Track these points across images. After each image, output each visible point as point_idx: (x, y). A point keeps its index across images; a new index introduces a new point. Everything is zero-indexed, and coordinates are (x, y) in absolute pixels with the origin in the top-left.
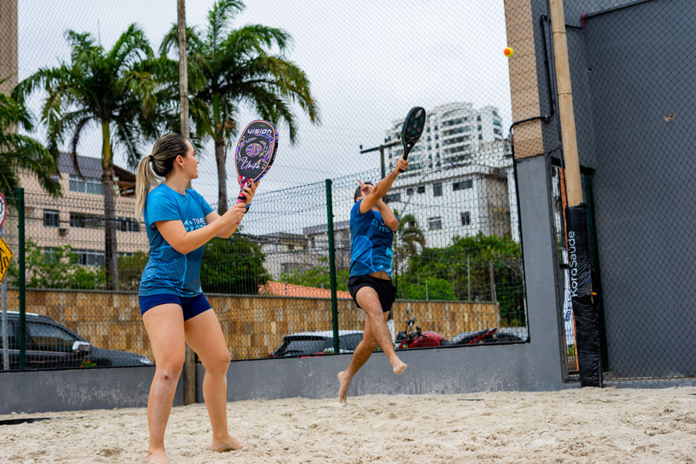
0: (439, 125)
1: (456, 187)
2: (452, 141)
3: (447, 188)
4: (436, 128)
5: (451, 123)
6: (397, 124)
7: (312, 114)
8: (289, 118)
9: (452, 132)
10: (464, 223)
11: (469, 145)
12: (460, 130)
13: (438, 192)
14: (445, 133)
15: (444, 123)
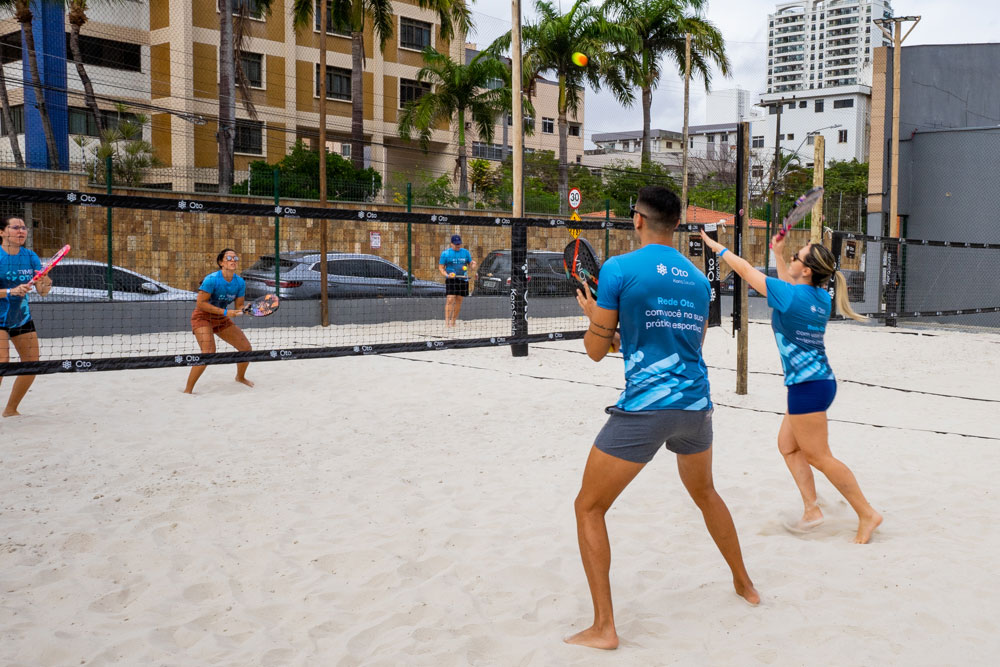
0: (826, 14)
1: (839, 104)
2: (838, 32)
3: (828, 104)
4: (822, 17)
5: (839, 12)
6: (781, 8)
7: (725, 69)
8: (704, 69)
9: (839, 22)
10: (841, 141)
11: (855, 38)
12: (848, 21)
13: (819, 108)
14: (831, 22)
15: (831, 12)
